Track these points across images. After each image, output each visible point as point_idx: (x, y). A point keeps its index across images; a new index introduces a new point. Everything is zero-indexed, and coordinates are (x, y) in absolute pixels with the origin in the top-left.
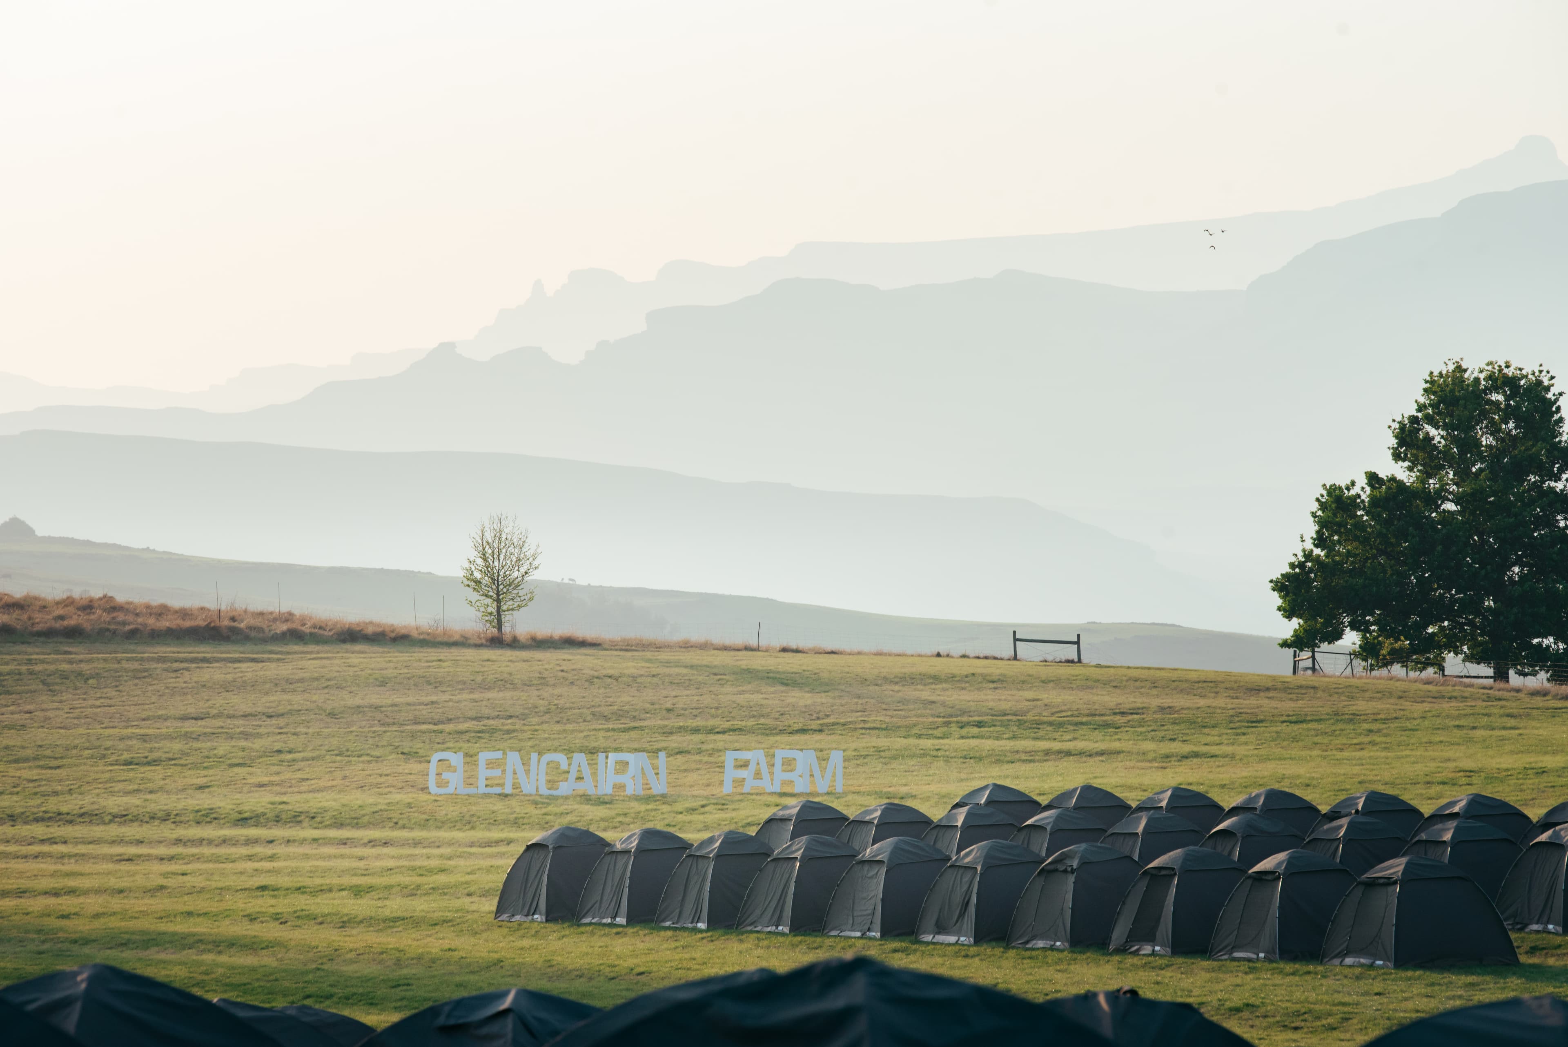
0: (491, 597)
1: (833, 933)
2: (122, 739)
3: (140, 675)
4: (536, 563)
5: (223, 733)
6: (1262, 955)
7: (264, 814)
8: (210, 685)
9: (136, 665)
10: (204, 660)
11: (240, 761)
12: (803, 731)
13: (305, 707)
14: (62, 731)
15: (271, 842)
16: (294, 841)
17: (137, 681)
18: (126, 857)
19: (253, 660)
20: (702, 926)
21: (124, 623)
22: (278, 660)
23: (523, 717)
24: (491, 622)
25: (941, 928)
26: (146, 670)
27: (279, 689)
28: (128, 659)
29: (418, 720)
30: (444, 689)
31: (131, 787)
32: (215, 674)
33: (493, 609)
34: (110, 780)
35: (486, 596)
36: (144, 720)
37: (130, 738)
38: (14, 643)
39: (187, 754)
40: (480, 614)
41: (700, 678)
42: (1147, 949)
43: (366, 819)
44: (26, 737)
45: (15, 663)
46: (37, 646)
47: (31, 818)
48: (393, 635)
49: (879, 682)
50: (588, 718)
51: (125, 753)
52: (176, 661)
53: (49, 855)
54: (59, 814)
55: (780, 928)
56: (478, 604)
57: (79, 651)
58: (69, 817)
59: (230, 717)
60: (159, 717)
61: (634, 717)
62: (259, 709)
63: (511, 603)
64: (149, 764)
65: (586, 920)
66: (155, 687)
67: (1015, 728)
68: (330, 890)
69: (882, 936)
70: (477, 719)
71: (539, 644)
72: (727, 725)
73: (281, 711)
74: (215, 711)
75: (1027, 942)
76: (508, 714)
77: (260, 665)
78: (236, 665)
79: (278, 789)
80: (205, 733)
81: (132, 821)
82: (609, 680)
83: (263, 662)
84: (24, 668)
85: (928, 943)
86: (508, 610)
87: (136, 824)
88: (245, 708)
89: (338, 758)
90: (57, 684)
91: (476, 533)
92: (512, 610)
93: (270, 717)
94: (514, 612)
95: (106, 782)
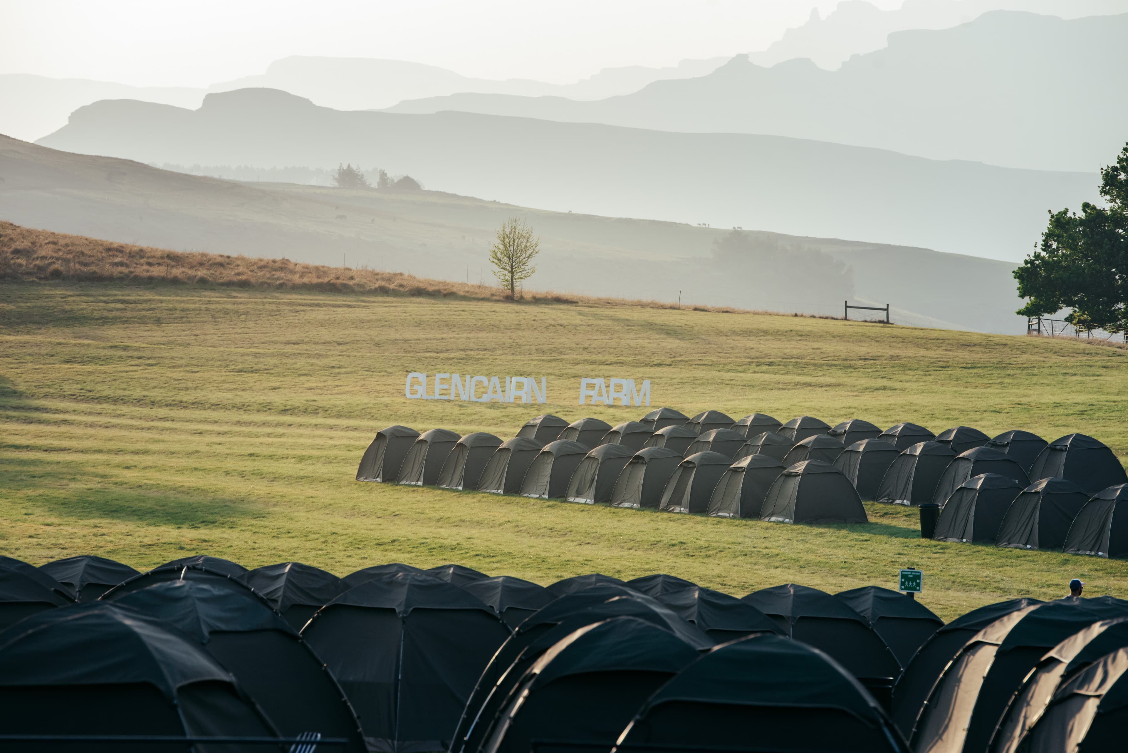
0: (507, 270)
1: (526, 495)
2: (243, 355)
3: (273, 313)
4: (537, 249)
5: (305, 354)
6: (731, 515)
7: (299, 407)
8: (313, 321)
9: (274, 307)
10: (318, 305)
11: (307, 372)
12: (659, 365)
13: (363, 339)
14: (210, 348)
15: (290, 425)
16: (304, 425)
17: (270, 318)
18: (199, 431)
19: (349, 306)
20: (460, 488)
21: (278, 279)
22: (364, 307)
23: (494, 350)
24: (507, 286)
25: (579, 494)
26: (278, 311)
27: (354, 326)
28: (270, 303)
29: (428, 350)
30: (455, 330)
31: (232, 387)
32: (320, 314)
33: (508, 277)
34: (224, 382)
35: (504, 269)
36: (263, 343)
37: (248, 355)
38: (205, 289)
39: (277, 367)
40: (500, 280)
41: (617, 328)
42: (677, 509)
43: (356, 413)
44: (186, 351)
45: (200, 303)
46: (219, 292)
47: (164, 404)
48: (445, 292)
49: (729, 334)
50: (533, 352)
51: (241, 364)
52: (300, 305)
53: (157, 428)
54: (181, 402)
55: (499, 491)
56: (499, 274)
57: (242, 297)
58: (185, 405)
59: (315, 343)
60: (272, 342)
61: (562, 352)
62: (335, 339)
63: (520, 274)
64: (252, 372)
65: (403, 482)
66: (279, 322)
67: (791, 367)
68: (287, 458)
69: (549, 497)
70: (464, 350)
71: (537, 301)
72: (615, 359)
73: (347, 341)
74: (307, 339)
75: (620, 504)
76: (485, 347)
77: (350, 309)
78: (335, 309)
79: (319, 391)
80: (295, 354)
81: (221, 408)
82: (560, 327)
83: (354, 307)
84: (203, 307)
85: (571, 503)
86: (518, 279)
87: (223, 410)
88: (327, 338)
89: (367, 373)
90: (220, 317)
91: (500, 229)
92: (521, 278)
93: (339, 344)
94: (522, 280)
95: (220, 383)
